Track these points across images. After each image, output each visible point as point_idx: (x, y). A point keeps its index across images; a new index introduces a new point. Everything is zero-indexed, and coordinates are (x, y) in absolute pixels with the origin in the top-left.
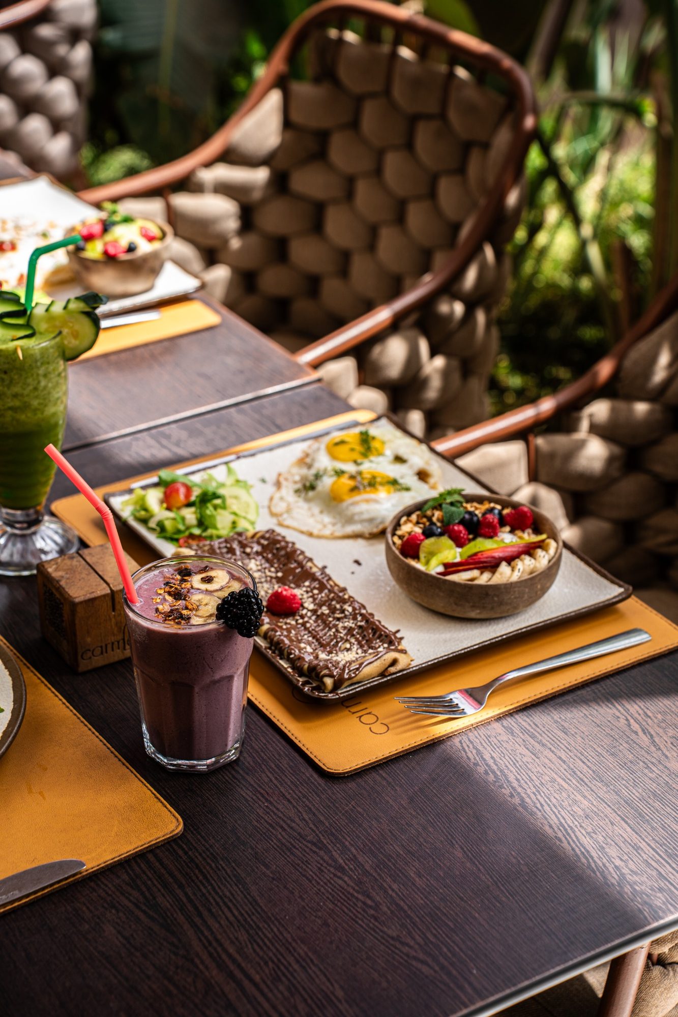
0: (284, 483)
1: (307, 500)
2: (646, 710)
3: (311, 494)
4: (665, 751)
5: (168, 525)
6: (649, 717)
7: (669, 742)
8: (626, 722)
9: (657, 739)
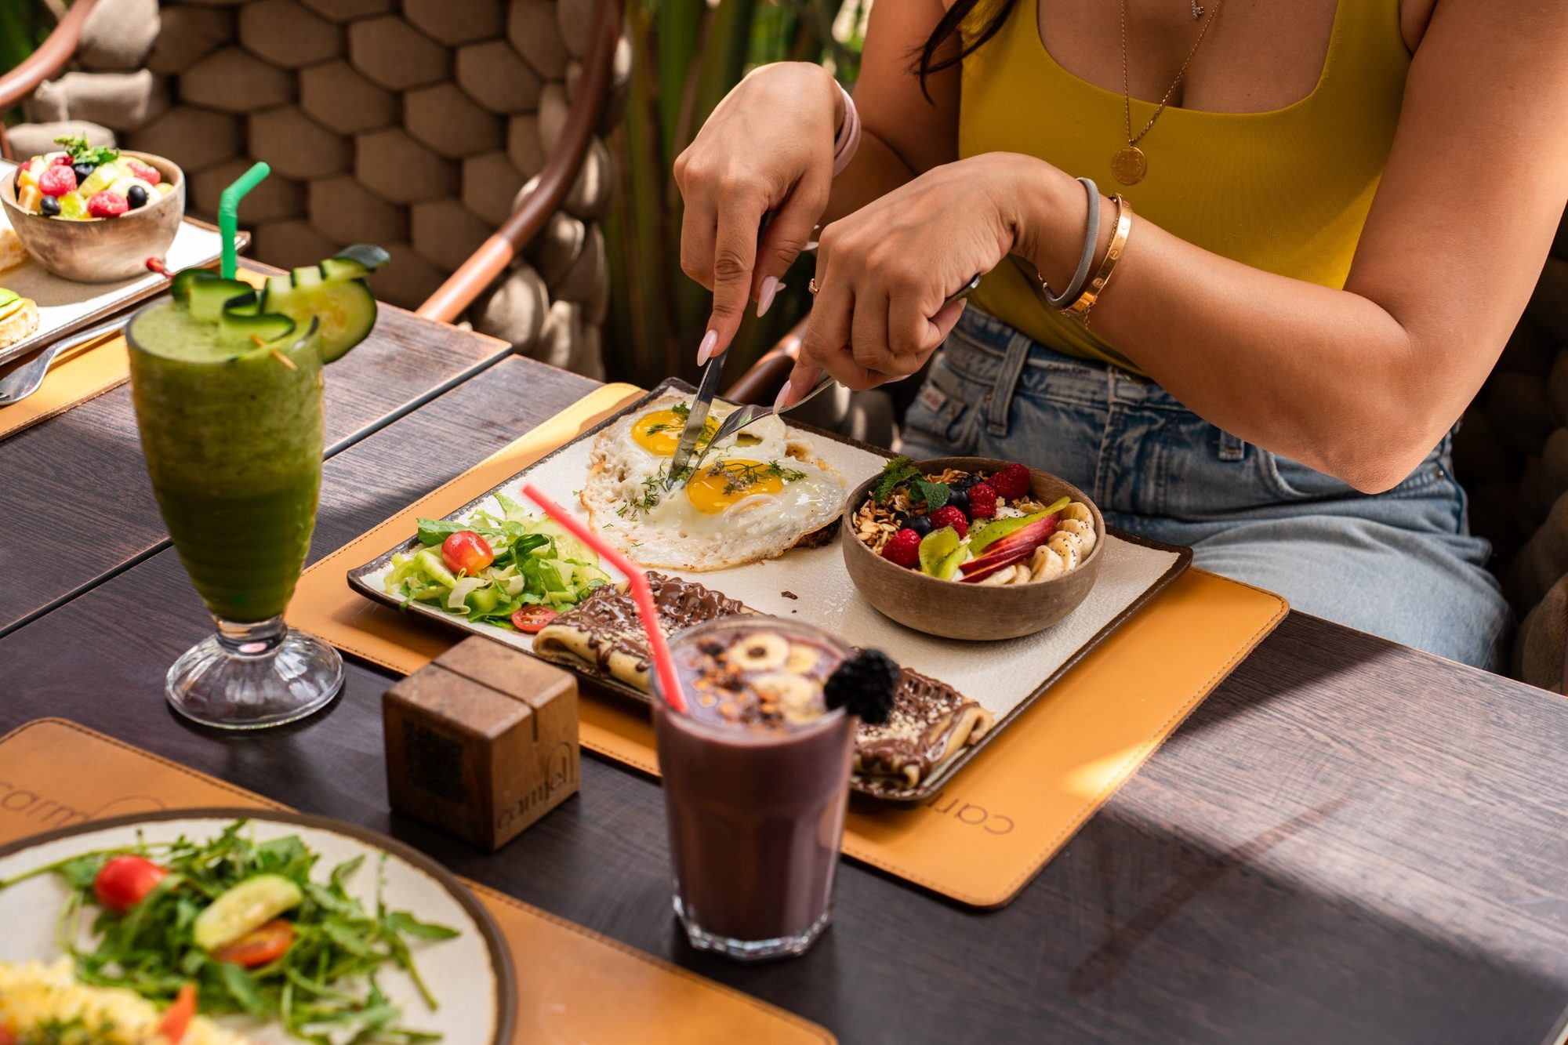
0: (594, 505)
1: (651, 522)
2: (1314, 711)
3: (652, 511)
4: (1383, 760)
5: (483, 597)
6: (1325, 719)
7: (1379, 747)
8: (1304, 734)
9: (1359, 746)
